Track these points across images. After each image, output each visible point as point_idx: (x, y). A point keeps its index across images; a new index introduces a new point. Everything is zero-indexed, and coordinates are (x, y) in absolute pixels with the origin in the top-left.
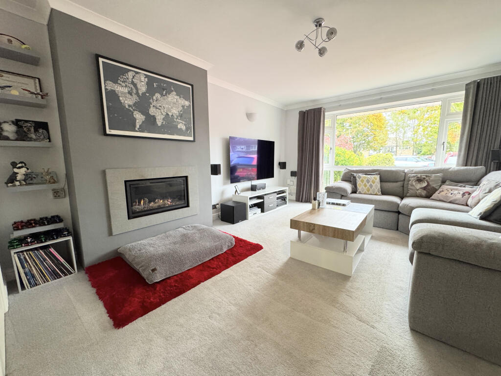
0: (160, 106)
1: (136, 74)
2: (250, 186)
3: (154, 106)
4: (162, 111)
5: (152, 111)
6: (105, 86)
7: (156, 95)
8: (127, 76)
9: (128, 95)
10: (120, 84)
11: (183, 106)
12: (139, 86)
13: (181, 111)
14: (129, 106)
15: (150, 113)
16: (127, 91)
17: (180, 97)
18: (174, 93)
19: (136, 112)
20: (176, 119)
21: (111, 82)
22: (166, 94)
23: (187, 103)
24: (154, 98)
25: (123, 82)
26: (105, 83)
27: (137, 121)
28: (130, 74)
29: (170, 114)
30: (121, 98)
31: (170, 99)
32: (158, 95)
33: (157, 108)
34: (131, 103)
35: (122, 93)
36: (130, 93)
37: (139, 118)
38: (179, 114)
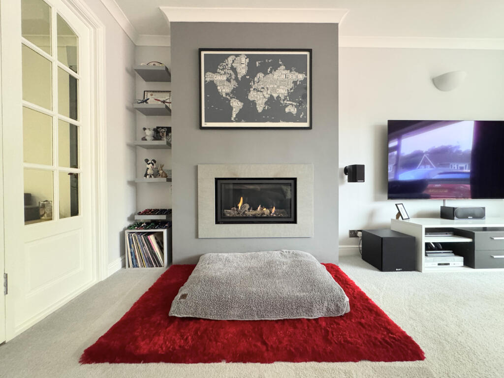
0: (263, 88)
1: (236, 57)
2: (439, 209)
3: (254, 89)
4: (265, 93)
5: (252, 96)
6: (205, 78)
7: (258, 75)
8: (227, 63)
9: (226, 83)
10: (219, 73)
11: (295, 82)
12: (238, 70)
13: (291, 89)
14: (227, 94)
15: (249, 98)
16: (225, 79)
17: (291, 71)
18: (283, 67)
19: (233, 99)
20: (284, 100)
21: (210, 73)
22: (271, 72)
23: (301, 77)
24: (256, 79)
25: (222, 70)
26: (205, 75)
27: (234, 110)
28: (230, 59)
29: (275, 95)
30: (219, 88)
31: (275, 77)
32: (260, 75)
33: (258, 91)
34: (228, 90)
35: (221, 81)
36: (228, 80)
37: (236, 105)
38: (288, 93)
